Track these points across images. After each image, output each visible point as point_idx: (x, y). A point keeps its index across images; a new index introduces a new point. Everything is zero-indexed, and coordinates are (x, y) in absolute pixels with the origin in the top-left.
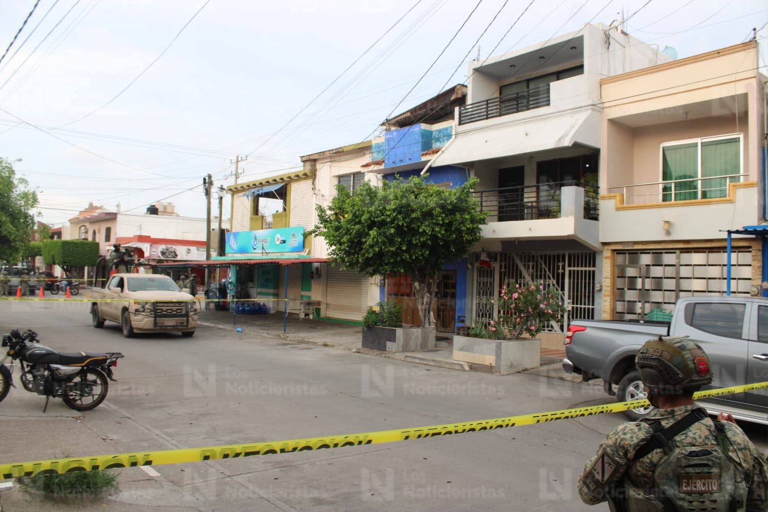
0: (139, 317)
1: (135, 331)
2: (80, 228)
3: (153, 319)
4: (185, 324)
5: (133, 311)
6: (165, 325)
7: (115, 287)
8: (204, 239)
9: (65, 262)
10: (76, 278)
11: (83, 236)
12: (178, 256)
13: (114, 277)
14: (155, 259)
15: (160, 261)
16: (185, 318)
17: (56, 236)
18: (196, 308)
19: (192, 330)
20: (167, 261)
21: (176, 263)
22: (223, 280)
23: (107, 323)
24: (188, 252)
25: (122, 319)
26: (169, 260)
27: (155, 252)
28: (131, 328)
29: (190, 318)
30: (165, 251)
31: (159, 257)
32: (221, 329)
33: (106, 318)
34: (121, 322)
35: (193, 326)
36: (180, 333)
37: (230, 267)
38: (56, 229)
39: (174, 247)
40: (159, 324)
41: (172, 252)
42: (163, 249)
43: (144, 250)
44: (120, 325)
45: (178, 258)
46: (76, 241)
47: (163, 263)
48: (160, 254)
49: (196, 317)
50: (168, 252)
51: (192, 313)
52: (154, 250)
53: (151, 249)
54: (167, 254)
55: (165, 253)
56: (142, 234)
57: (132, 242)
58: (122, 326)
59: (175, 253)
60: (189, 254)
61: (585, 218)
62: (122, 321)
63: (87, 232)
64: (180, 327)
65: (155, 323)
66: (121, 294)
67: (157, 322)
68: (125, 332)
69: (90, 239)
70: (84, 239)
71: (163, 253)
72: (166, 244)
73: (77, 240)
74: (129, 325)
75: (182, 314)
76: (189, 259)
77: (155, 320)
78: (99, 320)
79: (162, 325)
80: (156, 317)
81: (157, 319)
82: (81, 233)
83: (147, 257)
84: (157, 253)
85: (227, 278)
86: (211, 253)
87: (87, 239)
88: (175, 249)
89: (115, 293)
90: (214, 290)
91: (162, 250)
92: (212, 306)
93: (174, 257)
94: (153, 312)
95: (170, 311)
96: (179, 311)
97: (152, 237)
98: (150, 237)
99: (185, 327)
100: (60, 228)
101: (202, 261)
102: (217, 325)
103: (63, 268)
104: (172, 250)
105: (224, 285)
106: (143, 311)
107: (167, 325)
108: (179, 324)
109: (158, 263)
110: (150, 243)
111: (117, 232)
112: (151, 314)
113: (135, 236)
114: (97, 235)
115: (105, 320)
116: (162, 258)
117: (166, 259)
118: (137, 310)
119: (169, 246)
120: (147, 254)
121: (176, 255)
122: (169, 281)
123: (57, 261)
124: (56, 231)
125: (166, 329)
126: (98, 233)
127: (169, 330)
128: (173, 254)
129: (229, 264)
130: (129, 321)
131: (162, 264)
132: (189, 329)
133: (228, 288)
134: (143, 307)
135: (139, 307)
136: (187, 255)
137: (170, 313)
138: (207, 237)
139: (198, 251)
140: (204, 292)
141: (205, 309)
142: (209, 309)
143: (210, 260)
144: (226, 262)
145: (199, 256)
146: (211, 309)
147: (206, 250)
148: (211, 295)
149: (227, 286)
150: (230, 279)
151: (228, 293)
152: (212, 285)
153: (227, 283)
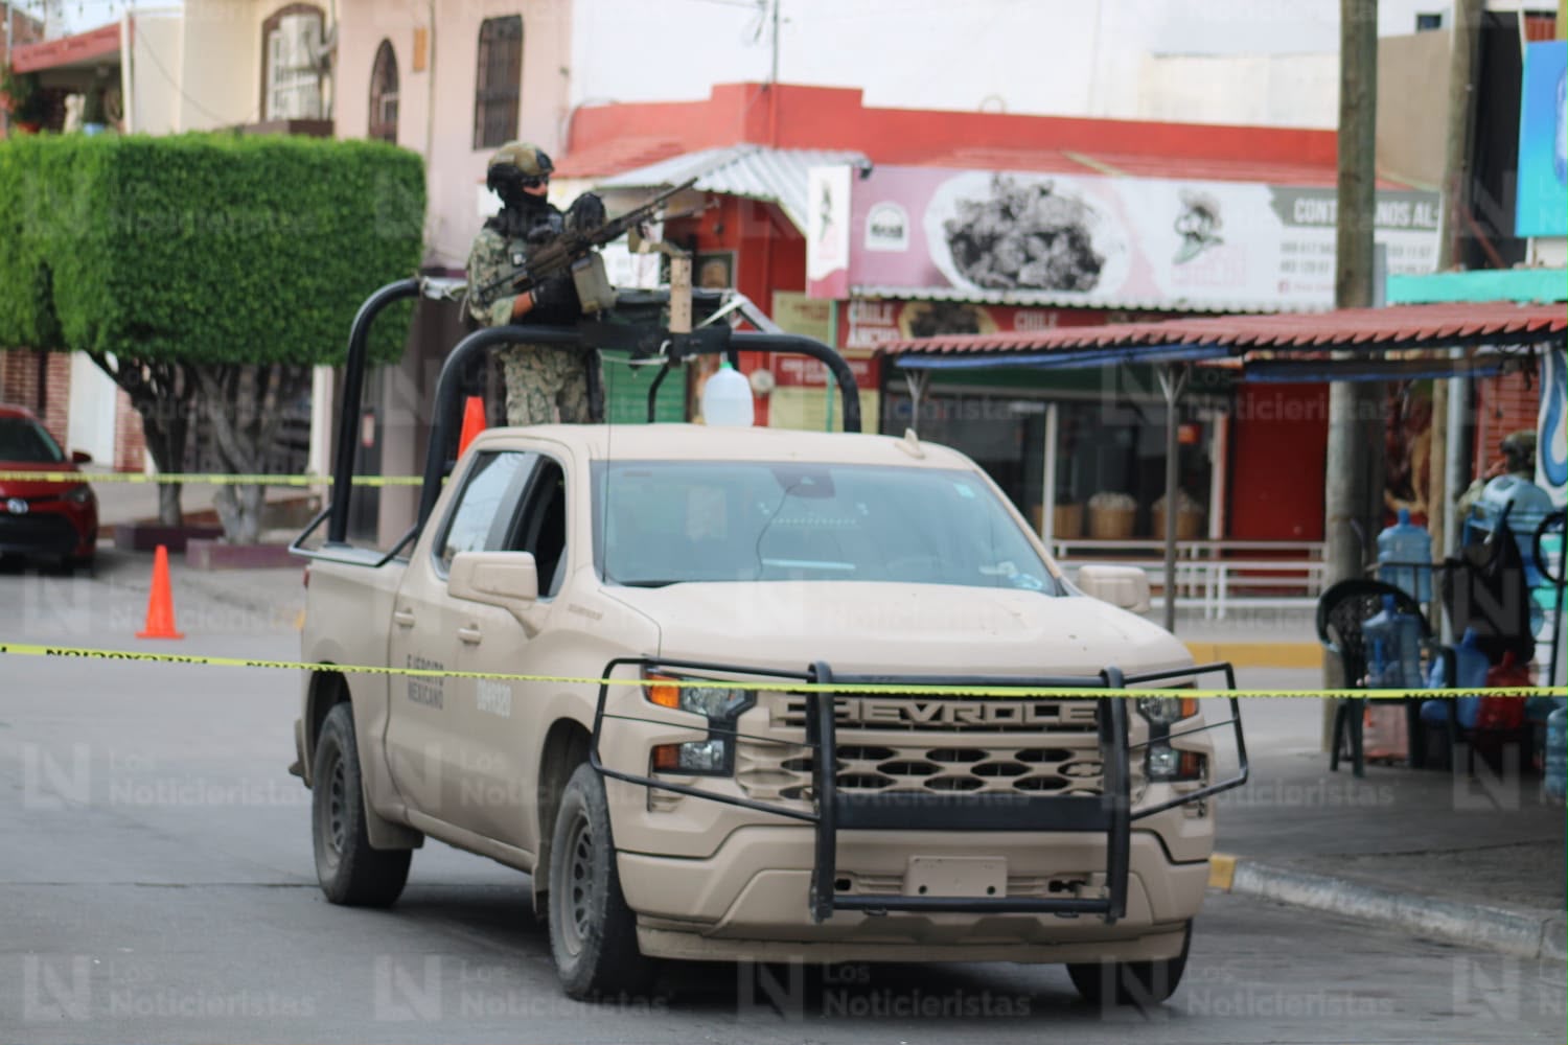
0: (689, 820)
1: (653, 943)
2: (271, 25)
3: (809, 836)
4: (1095, 891)
5: (640, 768)
6: (912, 891)
7: (488, 547)
8: (1321, 111)
9: (140, 331)
10: (232, 469)
11: (294, 103)
12: (1107, 273)
13: (487, 457)
14: (897, 303)
15: (943, 315)
16: (1102, 839)
17: (75, 105)
18: (1196, 741)
19: (1159, 952)
20: (1005, 314)
21: (1084, 334)
22: (1494, 494)
23: (433, 864)
24: (1194, 236)
25: (547, 829)
26: (1019, 307)
27: (898, 232)
28: (621, 918)
29: (1136, 839)
30: (990, 223)
31: (938, 279)
32: (1446, 946)
33: (418, 819)
34: (533, 859)
35: (1173, 910)
36: (1055, 975)
37: (1530, 365)
38: (78, 42)
39: (1065, 185)
40: (858, 889)
41: (1048, 238)
42: (972, 206)
43: (805, 214)
44: (529, 881)
45: (1106, 291)
46: (229, 145)
47: (973, 329)
48: (942, 257)
49: (1192, 829)
50: (1012, 232)
51: (1159, 794)
52: (885, 215)
53: (858, 207)
54: (1005, 249)
55: (992, 240)
56: (790, 75)
57: (701, 144)
58: (543, 895)
59: (1077, 239)
60: (1205, 256)
62: (545, 851)
63: (323, 67)
64: (1047, 919)
65: (828, 881)
66: (539, 611)
67: (842, 862)
68: (571, 948)
69: (352, 125)
70: (296, 126)
71: (970, 246)
72: (995, 164)
73: (239, 131)
74: (598, 887)
75: (1069, 802)
76: (1200, 298)
77: (826, 850)
78: (360, 835)
79: (885, 892)
80: (829, 822)
81: (843, 836)
82: (282, 75)
83: (829, 280)
84: (919, 237)
85: (1530, 471)
86: (1380, 237)
87: (322, 127)
88: (1079, 206)
89: (491, 598)
90: (1405, 583)
91: (960, 219)
92: (1386, 732)
93: (1070, 283)
94: (804, 778)
95: (962, 769)
96: (1042, 769)
97: (875, 98)
98: (856, 95)
99: (1093, 920)
100: (111, 32)
101: (1311, 315)
102: (1408, 911)
103: (126, 378)
104: (1052, 216)
105: (1505, 533)
106: (725, 768)
107: (937, 891)
108: (1042, 892)
109: (919, 330)
110: (858, 158)
111: (576, 64)
112: (792, 793)
113: (720, 91)
114: (411, 89)
115: (416, 837)
116: (963, 288)
117: (994, 296)
118: (665, 758)
119: (1025, 180)
120: (824, 259)
121: (1091, 265)
122: (965, 490)
123: (74, 323)
124: (78, 57)
125: (921, 936)
126: (417, 68)
127: (950, 938)
128: (1060, 247)
129: (1523, 335)
130: (600, 849)
131: (963, 340)
132: (1135, 935)
133: (1541, 565)
134: (723, 727)
135: (684, 726)
136: (1182, 260)
137: (966, 783)
138: (1347, 85)
139: (1271, 218)
140: (1313, 603)
141: (1326, 760)
142: (1358, 759)
143: (1369, 301)
144: (1513, 321)
145: (1286, 266)
146: (1374, 761)
147: (1333, 217)
148: (1378, 630)
149: (1526, 550)
150: (1556, 484)
151: (1539, 612)
152: (1386, 534)
153: (1532, 521)
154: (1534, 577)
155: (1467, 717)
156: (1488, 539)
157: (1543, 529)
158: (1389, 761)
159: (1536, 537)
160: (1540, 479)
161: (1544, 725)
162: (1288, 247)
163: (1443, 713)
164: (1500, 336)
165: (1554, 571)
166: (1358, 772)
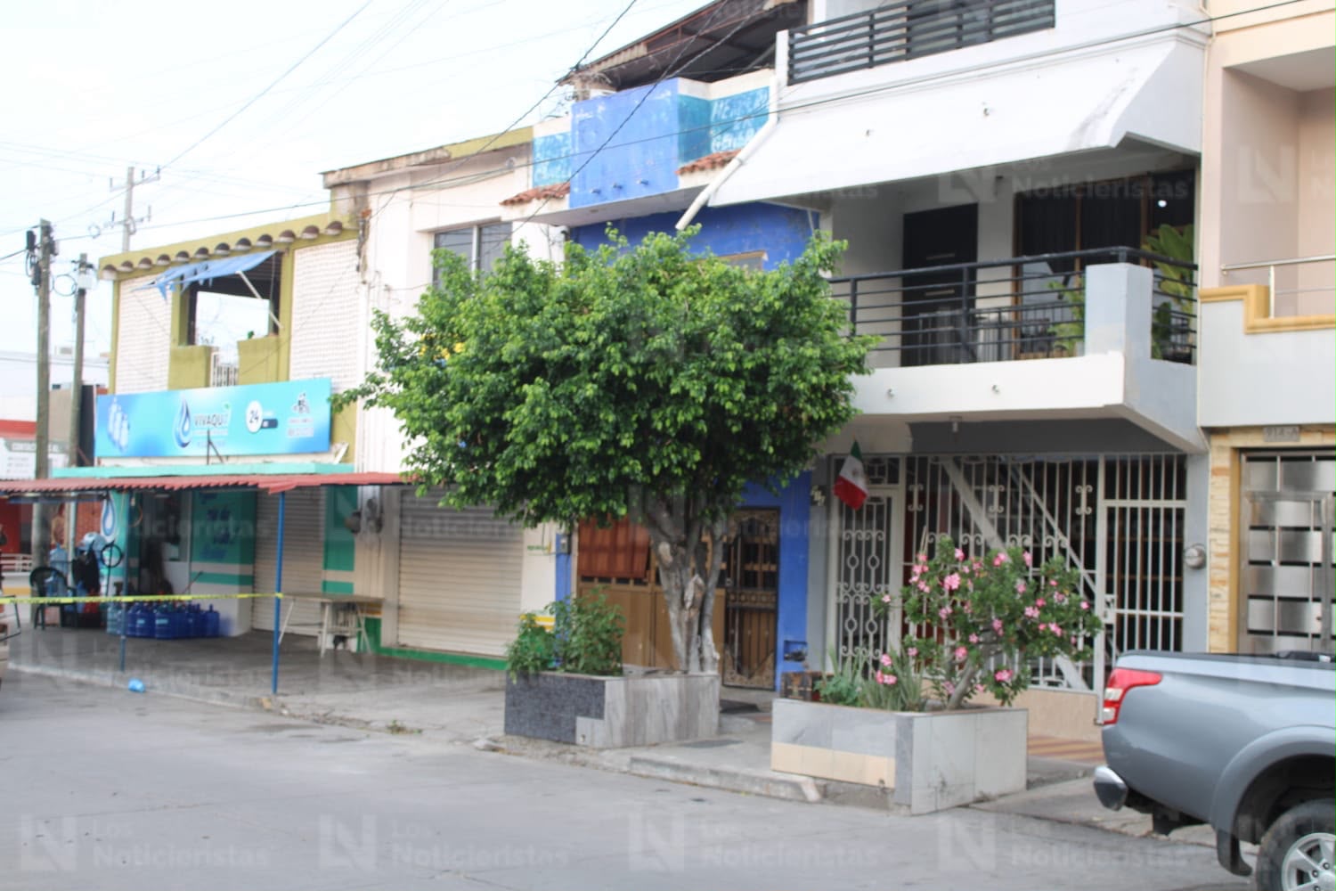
8: (30, 415)
22: (88, 539)
32: (81, 684)
37: (107, 497)
61: (1154, 356)
85: (98, 531)
86: (50, 455)
90: (58, 567)
92: (53, 615)
101: (23, 481)
102: (67, 672)
105: (91, 552)
129: (106, 489)
133: (103, 560)
138: (39, 408)
139: (4, 449)
140: (28, 574)
141: (32, 626)
142: (44, 625)
143: (46, 477)
144: (103, 484)
145: (10, 465)
146: (48, 625)
147: (35, 449)
148: (51, 583)
149: (98, 556)
150: (108, 535)
151: (103, 576)
152: (53, 552)
153: (100, 547)
154: (100, 565)
155: (80, 610)
156: (86, 553)
157: (104, 549)
158: (54, 625)
159: (101, 552)
160: (102, 534)
161: (106, 613)
162: (10, 459)
163: (71, 609)
164: (99, 489)
165: (107, 563)
166: (43, 629)
